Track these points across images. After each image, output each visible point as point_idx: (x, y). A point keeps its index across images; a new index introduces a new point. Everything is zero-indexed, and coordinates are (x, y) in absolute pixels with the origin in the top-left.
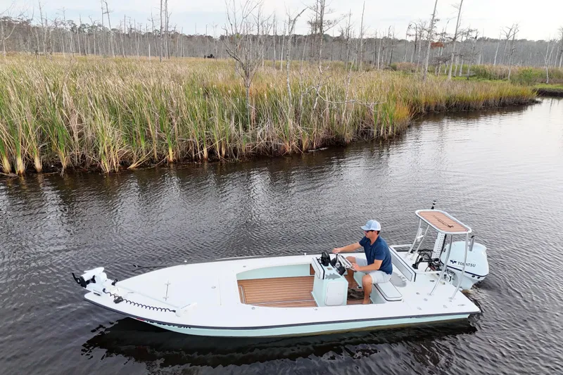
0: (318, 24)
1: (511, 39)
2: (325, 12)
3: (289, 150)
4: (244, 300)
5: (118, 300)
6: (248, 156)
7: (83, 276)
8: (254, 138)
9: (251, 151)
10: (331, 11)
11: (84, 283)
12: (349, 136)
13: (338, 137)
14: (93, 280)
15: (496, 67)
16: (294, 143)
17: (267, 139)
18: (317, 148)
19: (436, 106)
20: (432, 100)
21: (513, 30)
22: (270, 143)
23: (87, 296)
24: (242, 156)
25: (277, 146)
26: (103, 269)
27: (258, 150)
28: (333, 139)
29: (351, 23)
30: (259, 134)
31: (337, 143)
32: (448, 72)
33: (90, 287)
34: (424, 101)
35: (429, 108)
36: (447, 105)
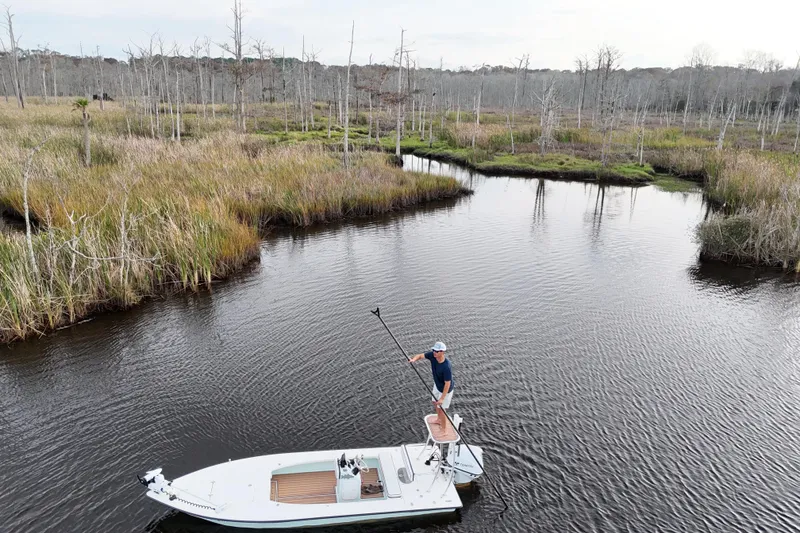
3: (20, 333)
4: (275, 496)
5: (173, 498)
7: (146, 477)
11: (146, 483)
14: (153, 481)
16: (32, 323)
18: (78, 319)
23: (149, 494)
26: (160, 470)
28: (108, 303)
33: (151, 486)
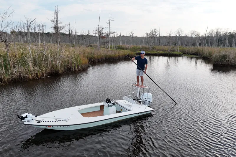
0: (56, 28)
1: (132, 36)
2: (58, 23)
3: (31, 78)
5: (39, 122)
6: (9, 82)
8: (12, 73)
9: (10, 80)
10: (61, 23)
12: (61, 71)
13: (56, 71)
15: (126, 46)
16: (34, 75)
17: (19, 74)
18: (46, 76)
19: (101, 59)
20: (99, 57)
21: (132, 33)
22: (21, 75)
23: (25, 123)
24: (5, 82)
25: (24, 77)
27: (15, 79)
28: (54, 72)
29: (70, 28)
30: (14, 72)
31: (56, 74)
32: (108, 47)
33: (26, 119)
34: (96, 57)
35: (99, 60)
36: (105, 58)
